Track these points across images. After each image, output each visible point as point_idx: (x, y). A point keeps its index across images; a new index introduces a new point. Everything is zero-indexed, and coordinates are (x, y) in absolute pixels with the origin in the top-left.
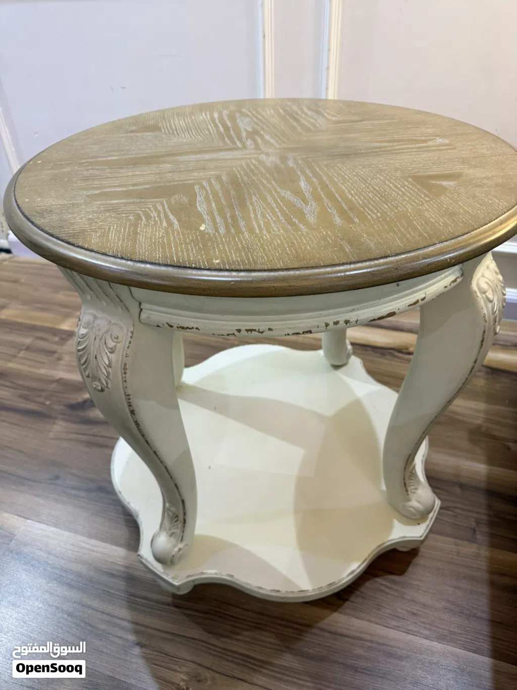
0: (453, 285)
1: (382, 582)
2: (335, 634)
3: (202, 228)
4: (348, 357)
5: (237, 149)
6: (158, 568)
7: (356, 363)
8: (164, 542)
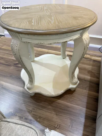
0: (79, 37)
1: (68, 96)
2: (59, 103)
3: (32, 24)
4: (66, 57)
5: (43, 12)
6: (28, 90)
7: (67, 58)
8: (29, 85)
